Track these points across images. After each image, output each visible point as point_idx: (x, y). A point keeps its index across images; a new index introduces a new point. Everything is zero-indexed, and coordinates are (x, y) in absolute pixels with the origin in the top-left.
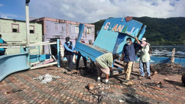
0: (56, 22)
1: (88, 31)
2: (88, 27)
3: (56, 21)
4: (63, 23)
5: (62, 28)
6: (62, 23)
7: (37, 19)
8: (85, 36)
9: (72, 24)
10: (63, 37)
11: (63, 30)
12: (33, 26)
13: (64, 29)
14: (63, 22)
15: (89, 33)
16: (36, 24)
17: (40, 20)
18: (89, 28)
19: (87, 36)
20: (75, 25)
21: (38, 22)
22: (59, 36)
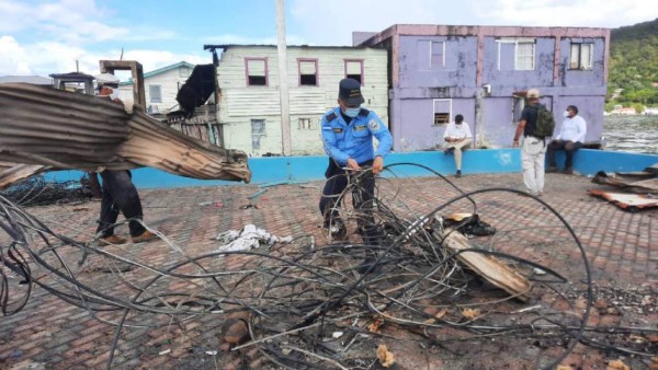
0: (437, 39)
1: (574, 59)
2: (574, 40)
3: (435, 33)
4: (464, 37)
5: (461, 58)
6: (461, 39)
7: (377, 36)
8: (557, 81)
9: (499, 38)
10: (460, 91)
11: (463, 66)
12: (361, 61)
13: (466, 60)
14: (464, 32)
15: (579, 68)
16: (368, 54)
17: (385, 37)
18: (579, 44)
19: (567, 81)
20: (512, 41)
21: (377, 47)
22: (445, 89)
